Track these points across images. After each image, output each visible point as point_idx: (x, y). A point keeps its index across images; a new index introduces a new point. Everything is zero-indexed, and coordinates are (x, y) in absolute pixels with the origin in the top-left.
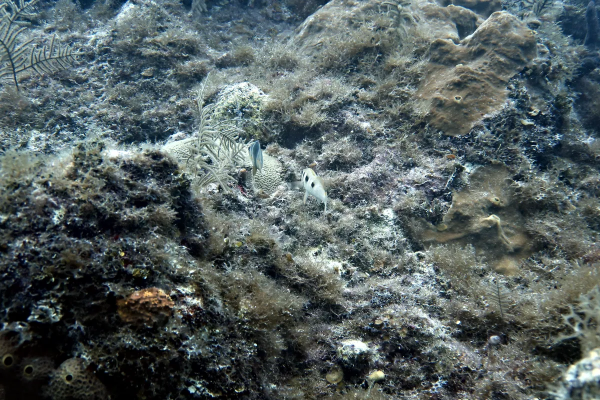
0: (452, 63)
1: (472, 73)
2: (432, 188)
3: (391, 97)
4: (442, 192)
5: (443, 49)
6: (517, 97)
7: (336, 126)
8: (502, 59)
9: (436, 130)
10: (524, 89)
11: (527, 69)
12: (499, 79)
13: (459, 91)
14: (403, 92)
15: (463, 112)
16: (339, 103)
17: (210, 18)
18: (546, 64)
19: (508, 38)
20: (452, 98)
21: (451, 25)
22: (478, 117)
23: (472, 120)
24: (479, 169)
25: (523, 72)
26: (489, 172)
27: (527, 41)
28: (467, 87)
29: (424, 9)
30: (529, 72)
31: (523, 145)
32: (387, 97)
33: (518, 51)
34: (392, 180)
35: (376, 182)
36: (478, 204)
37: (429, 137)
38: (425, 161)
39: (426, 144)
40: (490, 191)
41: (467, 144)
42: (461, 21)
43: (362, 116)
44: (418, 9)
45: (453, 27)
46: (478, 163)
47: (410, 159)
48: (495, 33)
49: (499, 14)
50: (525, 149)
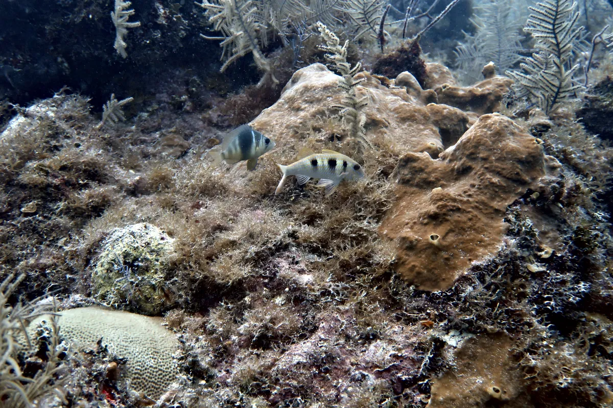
0: (428, 184)
1: (454, 200)
2: (399, 375)
3: (345, 237)
4: (415, 379)
5: (415, 167)
6: (518, 234)
7: (266, 281)
8: (496, 180)
9: (406, 283)
10: (529, 222)
11: (531, 192)
12: (492, 207)
13: (436, 226)
14: (361, 229)
15: (442, 257)
16: (270, 249)
17: (134, 128)
18: (557, 185)
19: (502, 150)
20: (426, 238)
21: (432, 130)
22: (464, 264)
23: (455, 268)
24: (470, 340)
25: (525, 196)
26: (483, 346)
27: (530, 154)
28: (447, 220)
29: (396, 110)
30: (534, 196)
31: (531, 302)
32: (338, 235)
33: (518, 168)
34: (343, 362)
35: (318, 367)
36: (469, 397)
37: (396, 293)
38: (391, 332)
39: (392, 304)
40: (486, 376)
41: (451, 303)
42: (445, 124)
43: (302, 266)
44: (388, 111)
45: (434, 132)
46: (468, 331)
47: (369, 328)
48: (483, 145)
49: (488, 118)
50: (535, 307)
